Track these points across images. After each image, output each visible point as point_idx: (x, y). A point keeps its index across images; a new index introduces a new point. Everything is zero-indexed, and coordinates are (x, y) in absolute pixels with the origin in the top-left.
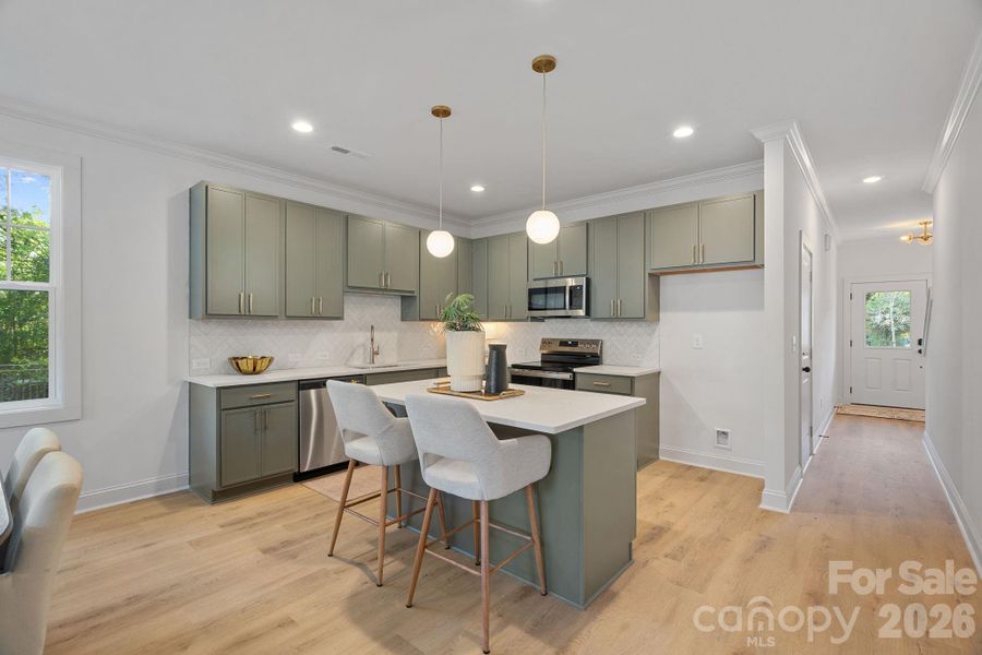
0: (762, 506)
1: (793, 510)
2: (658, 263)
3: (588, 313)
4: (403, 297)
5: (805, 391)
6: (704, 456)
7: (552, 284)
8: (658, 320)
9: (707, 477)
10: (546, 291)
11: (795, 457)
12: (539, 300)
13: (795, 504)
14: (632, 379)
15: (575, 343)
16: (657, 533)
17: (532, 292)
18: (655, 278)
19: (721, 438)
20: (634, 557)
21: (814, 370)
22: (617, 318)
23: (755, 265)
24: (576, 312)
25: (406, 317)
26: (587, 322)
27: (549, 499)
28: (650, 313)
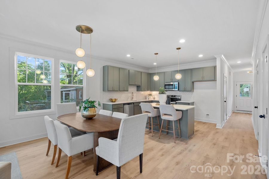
0: (216, 127)
1: (223, 128)
2: (194, 80)
3: (178, 90)
4: (137, 86)
5: (225, 106)
6: (204, 120)
7: (170, 83)
8: (194, 91)
9: (204, 123)
10: (169, 85)
11: (223, 119)
12: (167, 87)
13: (223, 127)
14: (189, 103)
15: (175, 96)
16: (197, 131)
17: (165, 85)
18: (193, 82)
19: (208, 116)
20: (194, 133)
21: (227, 101)
22: (185, 90)
23: (215, 80)
24: (176, 90)
25: (137, 90)
26: (178, 92)
27: (181, 122)
28: (192, 90)
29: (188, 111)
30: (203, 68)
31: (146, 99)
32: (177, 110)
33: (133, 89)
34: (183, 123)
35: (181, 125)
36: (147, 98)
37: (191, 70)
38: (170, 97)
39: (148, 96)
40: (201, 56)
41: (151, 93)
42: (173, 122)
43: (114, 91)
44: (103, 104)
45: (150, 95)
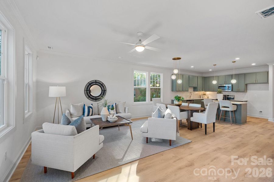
0: (268, 121)
2: (247, 82)
3: (232, 90)
4: (194, 88)
6: (257, 115)
7: (222, 85)
8: (247, 92)
10: (221, 87)
17: (219, 87)
18: (246, 85)
19: (261, 112)
20: (247, 122)
22: (238, 91)
23: (267, 83)
24: (229, 90)
25: (194, 91)
26: (231, 92)
27: (236, 113)
28: (245, 91)
29: (242, 105)
30: (256, 73)
31: (200, 98)
32: (233, 104)
33: (191, 90)
34: (237, 113)
35: (236, 115)
36: (202, 97)
37: (245, 75)
38: (227, 97)
39: (202, 96)
40: (254, 64)
41: (205, 93)
42: (230, 112)
43: (180, 91)
44: (172, 100)
45: (205, 94)
